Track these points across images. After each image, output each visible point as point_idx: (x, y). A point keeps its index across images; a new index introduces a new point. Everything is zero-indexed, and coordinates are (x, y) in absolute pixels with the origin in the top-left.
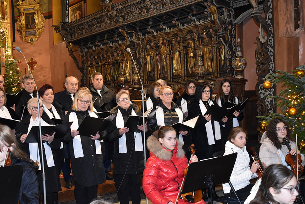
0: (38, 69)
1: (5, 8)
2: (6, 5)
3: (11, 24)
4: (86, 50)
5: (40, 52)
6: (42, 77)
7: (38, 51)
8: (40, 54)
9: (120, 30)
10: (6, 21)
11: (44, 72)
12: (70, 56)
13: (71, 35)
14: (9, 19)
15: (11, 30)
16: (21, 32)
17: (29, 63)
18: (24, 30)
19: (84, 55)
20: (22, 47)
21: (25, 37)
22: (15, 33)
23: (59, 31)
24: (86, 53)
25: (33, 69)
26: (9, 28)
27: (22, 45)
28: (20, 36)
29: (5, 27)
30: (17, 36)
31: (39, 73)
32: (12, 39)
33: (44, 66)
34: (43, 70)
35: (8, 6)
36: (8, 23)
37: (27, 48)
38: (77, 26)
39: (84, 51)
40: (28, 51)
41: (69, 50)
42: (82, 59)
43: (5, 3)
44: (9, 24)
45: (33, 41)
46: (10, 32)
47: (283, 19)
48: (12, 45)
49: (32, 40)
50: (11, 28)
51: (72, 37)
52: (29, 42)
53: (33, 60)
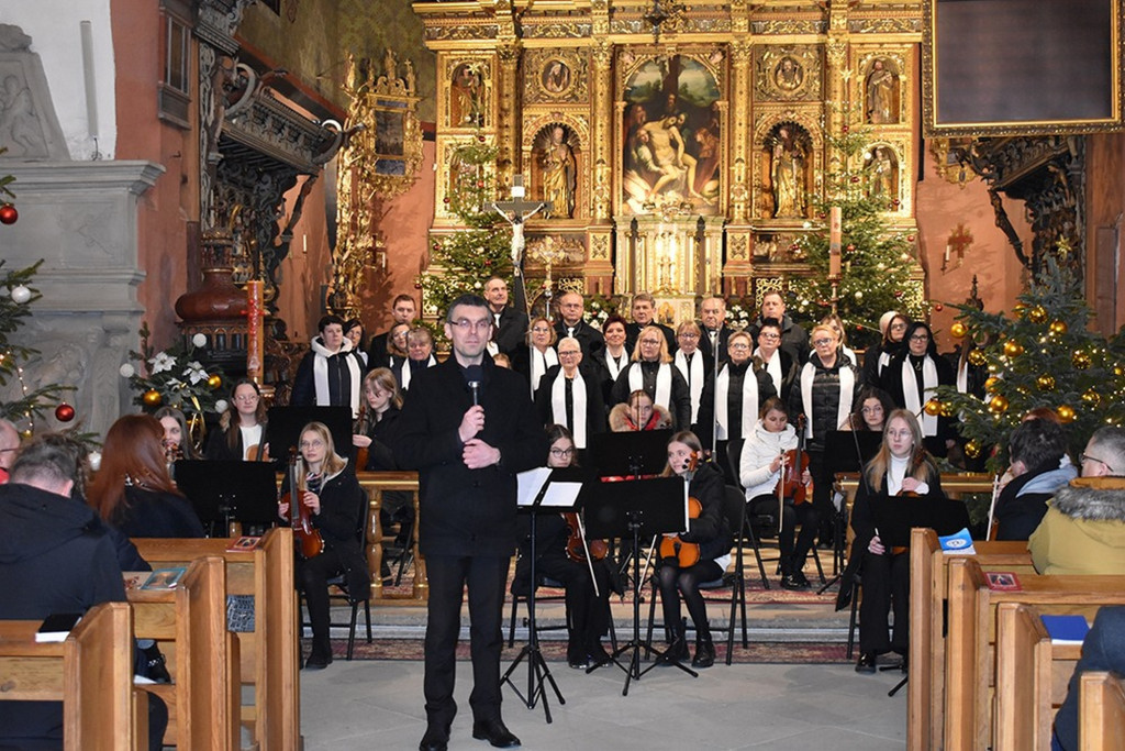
0: (974, 255)
1: (901, 91)
2: (905, 83)
3: (914, 135)
4: (1046, 211)
5: (982, 208)
6: (984, 278)
7: (976, 207)
8: (981, 214)
9: (1051, 169)
10: (901, 125)
11: (988, 264)
12: (1000, 229)
13: (1000, 171)
14: (910, 119)
15: (914, 150)
16: (937, 156)
17: (951, 241)
18: (945, 149)
19: (1041, 224)
20: (938, 194)
21: (946, 168)
22: (925, 157)
23: (969, 162)
24: (1046, 217)
25: (962, 257)
26: (910, 143)
27: (939, 190)
28: (935, 164)
29: (898, 142)
30: (929, 163)
31: (977, 267)
32: (917, 174)
33: (988, 249)
34: (987, 258)
35: (910, 85)
36: (907, 130)
37: (950, 198)
38: (999, 149)
39: (1041, 214)
40: (951, 206)
41: (996, 212)
42: (1034, 234)
43: (902, 78)
44: (910, 134)
45: (967, 178)
46: (910, 153)
47: (1102, 186)
48: (916, 190)
49: (962, 177)
50: (913, 142)
51: (1000, 178)
52: (954, 183)
53: (964, 232)
